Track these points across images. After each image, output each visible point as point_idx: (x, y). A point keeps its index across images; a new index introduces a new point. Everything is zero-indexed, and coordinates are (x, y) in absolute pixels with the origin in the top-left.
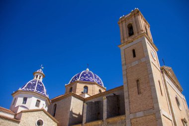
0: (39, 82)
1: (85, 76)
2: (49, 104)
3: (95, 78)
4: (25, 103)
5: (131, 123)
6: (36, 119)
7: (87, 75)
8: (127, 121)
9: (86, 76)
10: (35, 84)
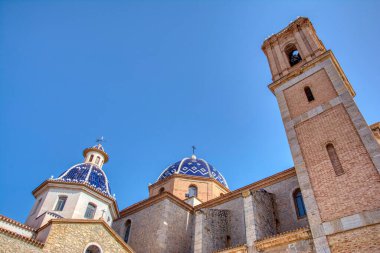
0: (94, 168)
1: (190, 167)
2: (116, 217)
3: (212, 170)
4: (61, 210)
5: (330, 247)
6: (85, 243)
7: (194, 164)
8: (316, 241)
9: (192, 166)
10: (86, 171)
